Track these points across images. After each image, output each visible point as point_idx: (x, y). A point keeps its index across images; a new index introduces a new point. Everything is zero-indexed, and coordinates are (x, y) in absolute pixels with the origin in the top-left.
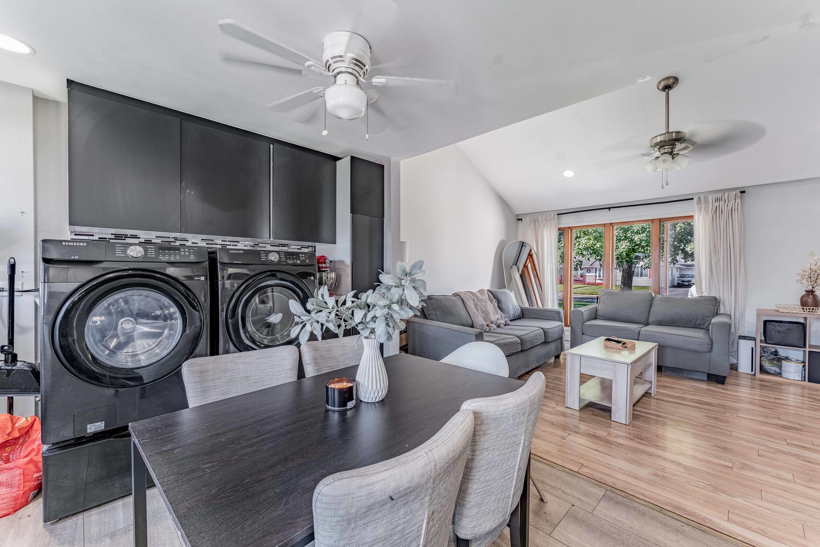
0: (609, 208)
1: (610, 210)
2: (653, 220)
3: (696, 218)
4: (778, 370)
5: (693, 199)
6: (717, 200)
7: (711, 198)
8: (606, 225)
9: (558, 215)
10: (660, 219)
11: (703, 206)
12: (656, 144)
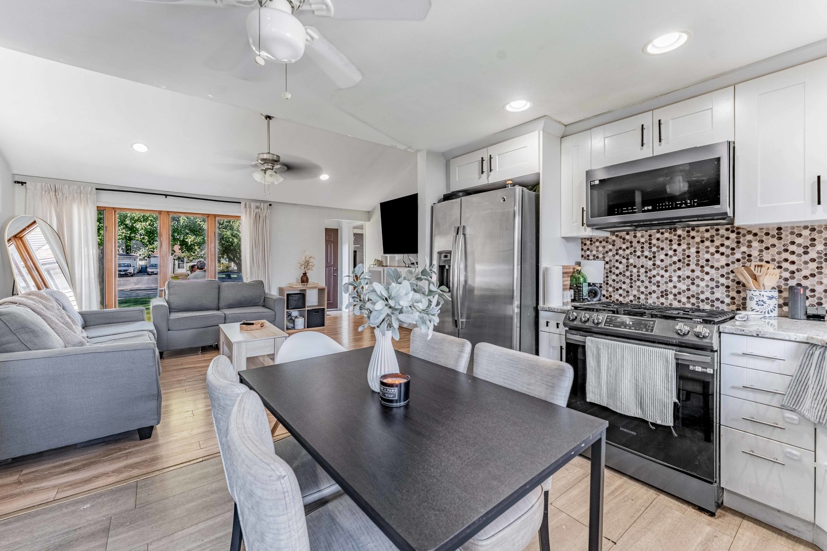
0: (166, 196)
1: (166, 197)
2: (209, 214)
3: (243, 218)
4: (292, 325)
5: (240, 203)
6: (257, 208)
7: (253, 205)
8: (163, 213)
9: (96, 189)
10: (215, 215)
11: (248, 210)
12: (263, 160)
